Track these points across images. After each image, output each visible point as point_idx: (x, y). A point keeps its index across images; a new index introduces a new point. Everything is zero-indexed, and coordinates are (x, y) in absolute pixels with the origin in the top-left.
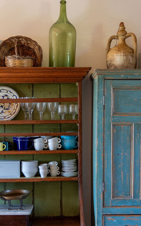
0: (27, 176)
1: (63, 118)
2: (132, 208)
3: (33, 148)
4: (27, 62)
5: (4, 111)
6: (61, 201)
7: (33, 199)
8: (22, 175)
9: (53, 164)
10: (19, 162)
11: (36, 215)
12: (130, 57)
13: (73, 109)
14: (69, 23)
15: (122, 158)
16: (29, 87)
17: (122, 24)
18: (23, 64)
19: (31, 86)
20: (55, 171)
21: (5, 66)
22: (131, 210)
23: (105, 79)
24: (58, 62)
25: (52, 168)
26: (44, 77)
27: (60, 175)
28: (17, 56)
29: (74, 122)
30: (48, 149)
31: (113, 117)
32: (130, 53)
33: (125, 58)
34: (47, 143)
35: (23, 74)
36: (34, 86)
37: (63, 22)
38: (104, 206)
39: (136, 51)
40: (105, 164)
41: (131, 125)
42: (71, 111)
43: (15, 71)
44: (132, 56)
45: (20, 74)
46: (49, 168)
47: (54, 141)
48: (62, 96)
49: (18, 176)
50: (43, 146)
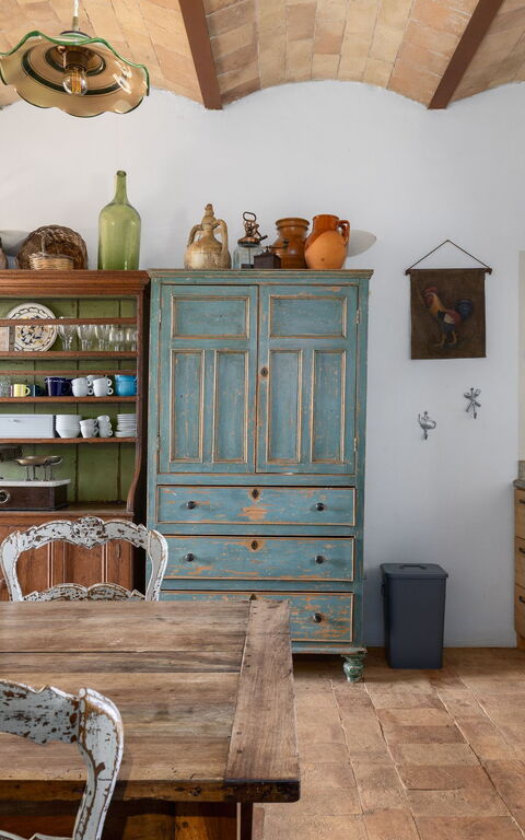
0: (63, 436)
1: (116, 349)
2: (201, 476)
3: (70, 393)
4: (61, 264)
5: (34, 340)
6: (119, 479)
7: (77, 474)
8: (57, 435)
9: (104, 420)
10: (51, 416)
11: (80, 499)
12: (214, 255)
13: (131, 336)
14: (130, 206)
15: (187, 401)
16: (73, 306)
17: (210, 207)
18: (54, 266)
19: (76, 304)
20: (105, 431)
21: (29, 267)
22: (199, 479)
23: (162, 284)
24: (107, 264)
25: (101, 425)
26: (85, 285)
27: (114, 435)
28: (44, 254)
29: (133, 355)
30: (93, 395)
31: (173, 341)
32: (216, 249)
33: (206, 257)
34: (91, 387)
35: (53, 281)
36: (81, 303)
37: (121, 203)
38: (158, 472)
39: (227, 246)
40: (162, 410)
41: (200, 353)
42: (128, 338)
43: (39, 276)
44: (219, 255)
45: (49, 281)
46: (97, 426)
47: (102, 384)
48: (123, 316)
49: (51, 436)
50: (85, 391)
